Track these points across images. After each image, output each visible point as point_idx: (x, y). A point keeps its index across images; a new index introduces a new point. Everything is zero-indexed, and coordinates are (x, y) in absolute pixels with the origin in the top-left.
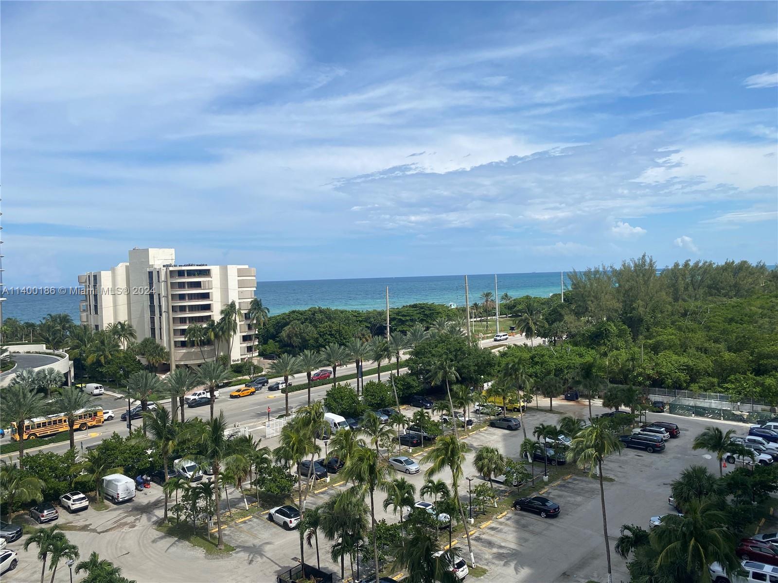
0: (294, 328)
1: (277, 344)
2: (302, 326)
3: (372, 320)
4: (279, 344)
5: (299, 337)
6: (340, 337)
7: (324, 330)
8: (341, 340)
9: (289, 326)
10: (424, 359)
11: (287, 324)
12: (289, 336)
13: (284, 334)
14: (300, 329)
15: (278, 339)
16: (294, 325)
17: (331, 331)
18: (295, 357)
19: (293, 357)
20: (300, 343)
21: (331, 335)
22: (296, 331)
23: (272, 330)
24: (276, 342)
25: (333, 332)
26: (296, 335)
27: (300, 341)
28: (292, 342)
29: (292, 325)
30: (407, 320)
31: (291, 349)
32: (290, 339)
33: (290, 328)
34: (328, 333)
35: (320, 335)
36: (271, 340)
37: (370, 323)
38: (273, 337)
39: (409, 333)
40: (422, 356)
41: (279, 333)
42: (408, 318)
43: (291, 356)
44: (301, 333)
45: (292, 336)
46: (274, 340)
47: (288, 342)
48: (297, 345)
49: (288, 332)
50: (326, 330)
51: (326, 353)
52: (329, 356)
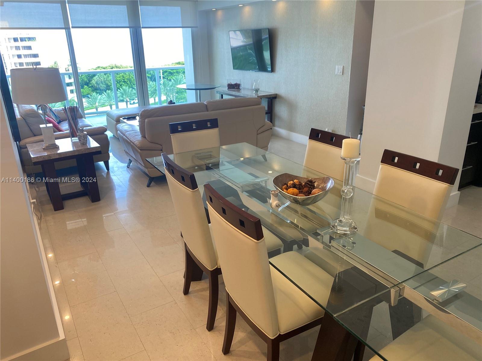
0: (100, 78)
1: (90, 88)
2: (105, 76)
3: (152, 72)
4: (92, 89)
5: (104, 84)
6: (130, 83)
7: (119, 79)
8: (131, 85)
9: (96, 77)
10: (181, 95)
11: (94, 75)
12: (97, 83)
13: (93, 82)
14: (104, 78)
15: (90, 85)
16: (99, 76)
17: (124, 80)
18: (101, 95)
19: (99, 95)
20: (105, 87)
21: (124, 82)
22: (102, 80)
23: (86, 79)
24: (90, 87)
25: (126, 80)
26: (102, 82)
27: (105, 86)
28: (100, 87)
29: (98, 76)
30: (174, 73)
31: (100, 91)
32: (98, 85)
33: (97, 78)
34: (122, 81)
35: (117, 82)
36: (86, 86)
37: (150, 74)
38: (87, 84)
39: (172, 81)
40: (181, 94)
41: (91, 81)
42: (175, 71)
44: (105, 82)
45: (99, 83)
46: (88, 86)
47: (97, 87)
48: (103, 89)
49: (96, 80)
50: (121, 79)
51: (121, 93)
52: (123, 94)
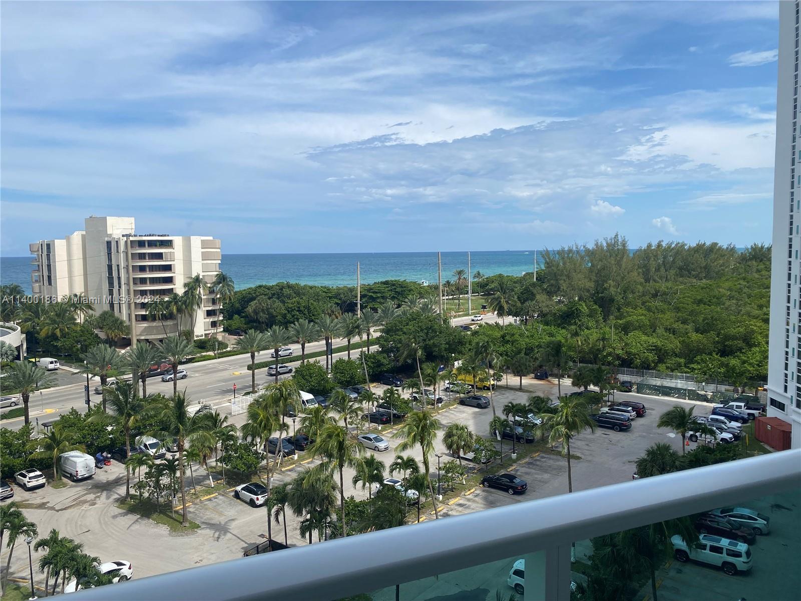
0: (260, 303)
2: (269, 301)
3: (342, 296)
4: (245, 320)
5: (266, 313)
6: (309, 313)
7: (292, 306)
8: (310, 316)
9: (255, 302)
10: (395, 336)
11: (253, 299)
12: (256, 312)
13: (250, 309)
14: (267, 305)
15: (244, 314)
17: (299, 307)
18: (262, 333)
19: (260, 332)
20: (267, 318)
21: (299, 311)
22: (263, 307)
23: (237, 305)
24: (241, 318)
25: (302, 309)
26: (263, 310)
27: (267, 316)
28: (259, 318)
29: (259, 300)
30: (378, 298)
31: (257, 324)
32: (257, 315)
33: (256, 303)
34: (297, 309)
35: (288, 310)
36: (236, 316)
37: (340, 300)
38: (239, 312)
39: (380, 311)
40: (393, 334)
41: (245, 308)
42: (379, 295)
43: (258, 332)
44: (268, 309)
45: (259, 311)
46: (239, 315)
47: (254, 318)
48: (264, 321)
49: (254, 307)
50: (294, 306)
51: (295, 329)
52: (298, 332)
